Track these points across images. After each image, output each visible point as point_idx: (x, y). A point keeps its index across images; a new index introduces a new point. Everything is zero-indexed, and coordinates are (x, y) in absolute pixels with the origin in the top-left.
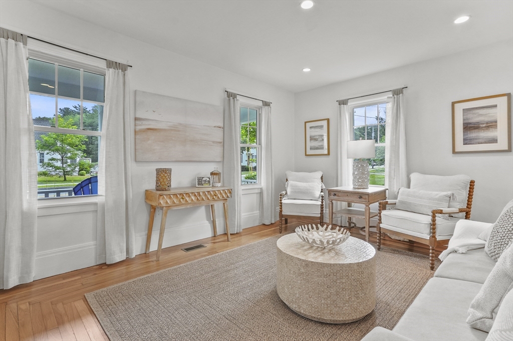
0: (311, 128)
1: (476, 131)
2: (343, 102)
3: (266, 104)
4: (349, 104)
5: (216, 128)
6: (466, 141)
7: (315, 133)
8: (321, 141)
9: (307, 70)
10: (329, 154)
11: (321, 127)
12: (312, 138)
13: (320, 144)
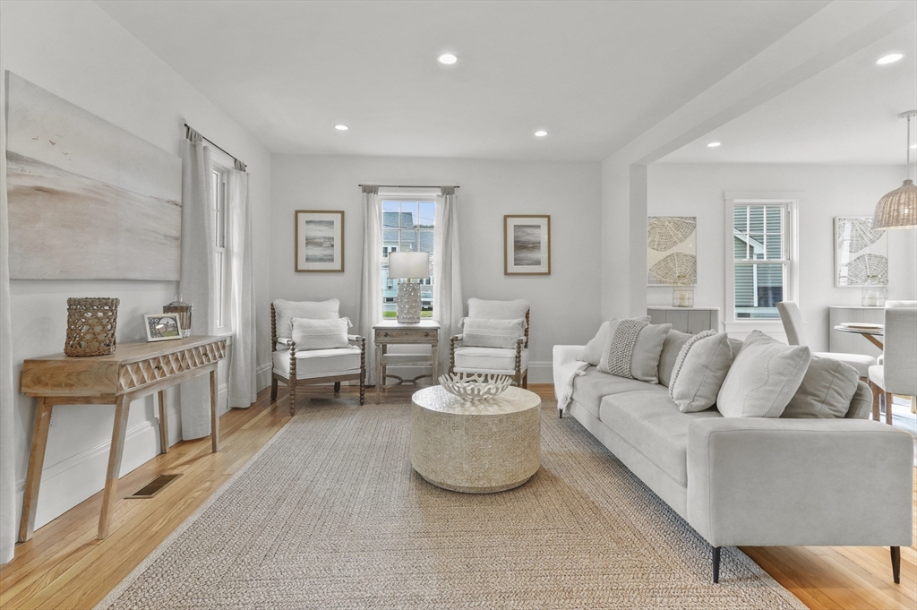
0: (308, 222)
1: (525, 250)
2: (370, 190)
3: (240, 167)
4: (379, 193)
5: (169, 205)
6: (518, 262)
7: (318, 232)
8: (328, 247)
9: (341, 128)
10: (342, 270)
11: (331, 223)
12: (309, 242)
13: (328, 252)
